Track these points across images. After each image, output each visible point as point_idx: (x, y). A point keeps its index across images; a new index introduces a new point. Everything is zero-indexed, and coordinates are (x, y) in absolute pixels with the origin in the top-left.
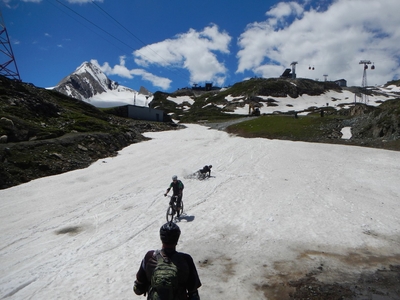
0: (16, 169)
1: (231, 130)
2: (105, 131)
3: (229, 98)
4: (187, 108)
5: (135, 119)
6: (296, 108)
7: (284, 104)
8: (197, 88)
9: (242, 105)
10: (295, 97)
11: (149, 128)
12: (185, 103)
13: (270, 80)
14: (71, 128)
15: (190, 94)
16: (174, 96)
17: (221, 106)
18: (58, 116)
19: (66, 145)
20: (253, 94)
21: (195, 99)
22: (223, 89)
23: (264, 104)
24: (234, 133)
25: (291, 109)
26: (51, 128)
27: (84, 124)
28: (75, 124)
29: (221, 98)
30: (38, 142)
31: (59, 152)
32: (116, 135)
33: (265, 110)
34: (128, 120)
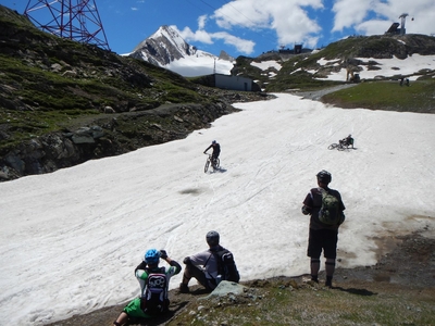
0: (125, 138)
1: (326, 100)
2: (196, 102)
3: (322, 62)
4: (273, 74)
5: (222, 89)
6: (403, 72)
7: (389, 67)
8: (285, 52)
9: (337, 70)
10: (403, 57)
11: (238, 99)
12: (271, 69)
13: (372, 37)
14: (165, 99)
15: (277, 59)
16: (259, 60)
17: (313, 72)
18: (151, 87)
19: (164, 116)
20: (350, 56)
21: (282, 64)
22: (315, 51)
23: (364, 67)
24: (331, 103)
25: (397, 73)
26: (148, 99)
27: (177, 95)
28: (169, 95)
29: (312, 62)
30: (139, 113)
31: (158, 123)
32: (207, 106)
33: (366, 74)
34: (215, 90)
